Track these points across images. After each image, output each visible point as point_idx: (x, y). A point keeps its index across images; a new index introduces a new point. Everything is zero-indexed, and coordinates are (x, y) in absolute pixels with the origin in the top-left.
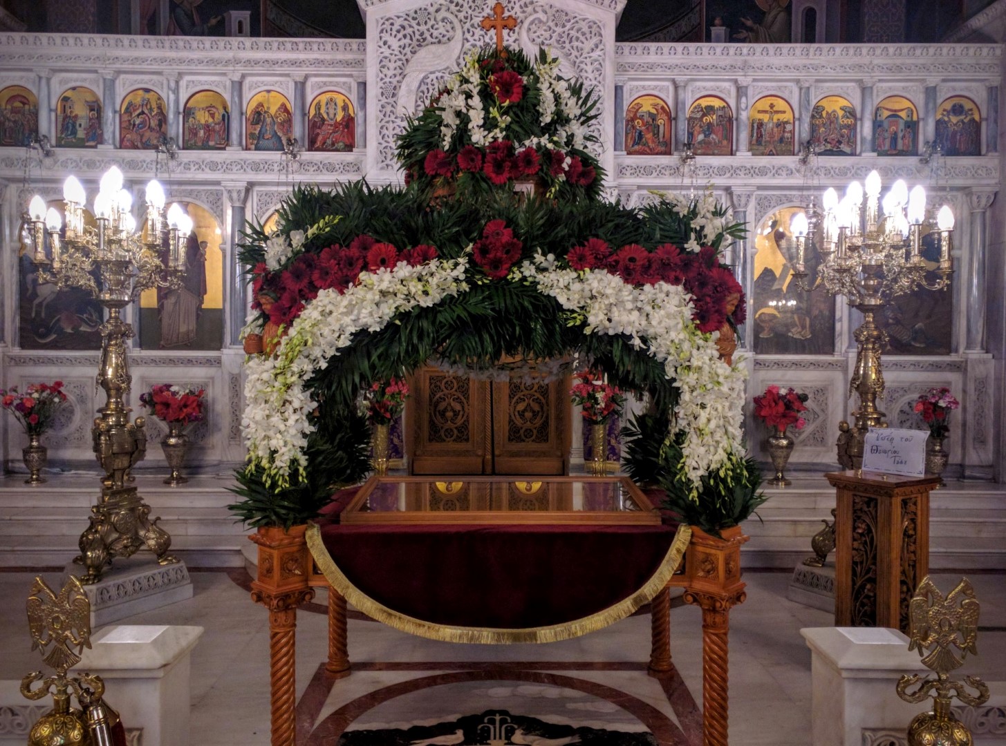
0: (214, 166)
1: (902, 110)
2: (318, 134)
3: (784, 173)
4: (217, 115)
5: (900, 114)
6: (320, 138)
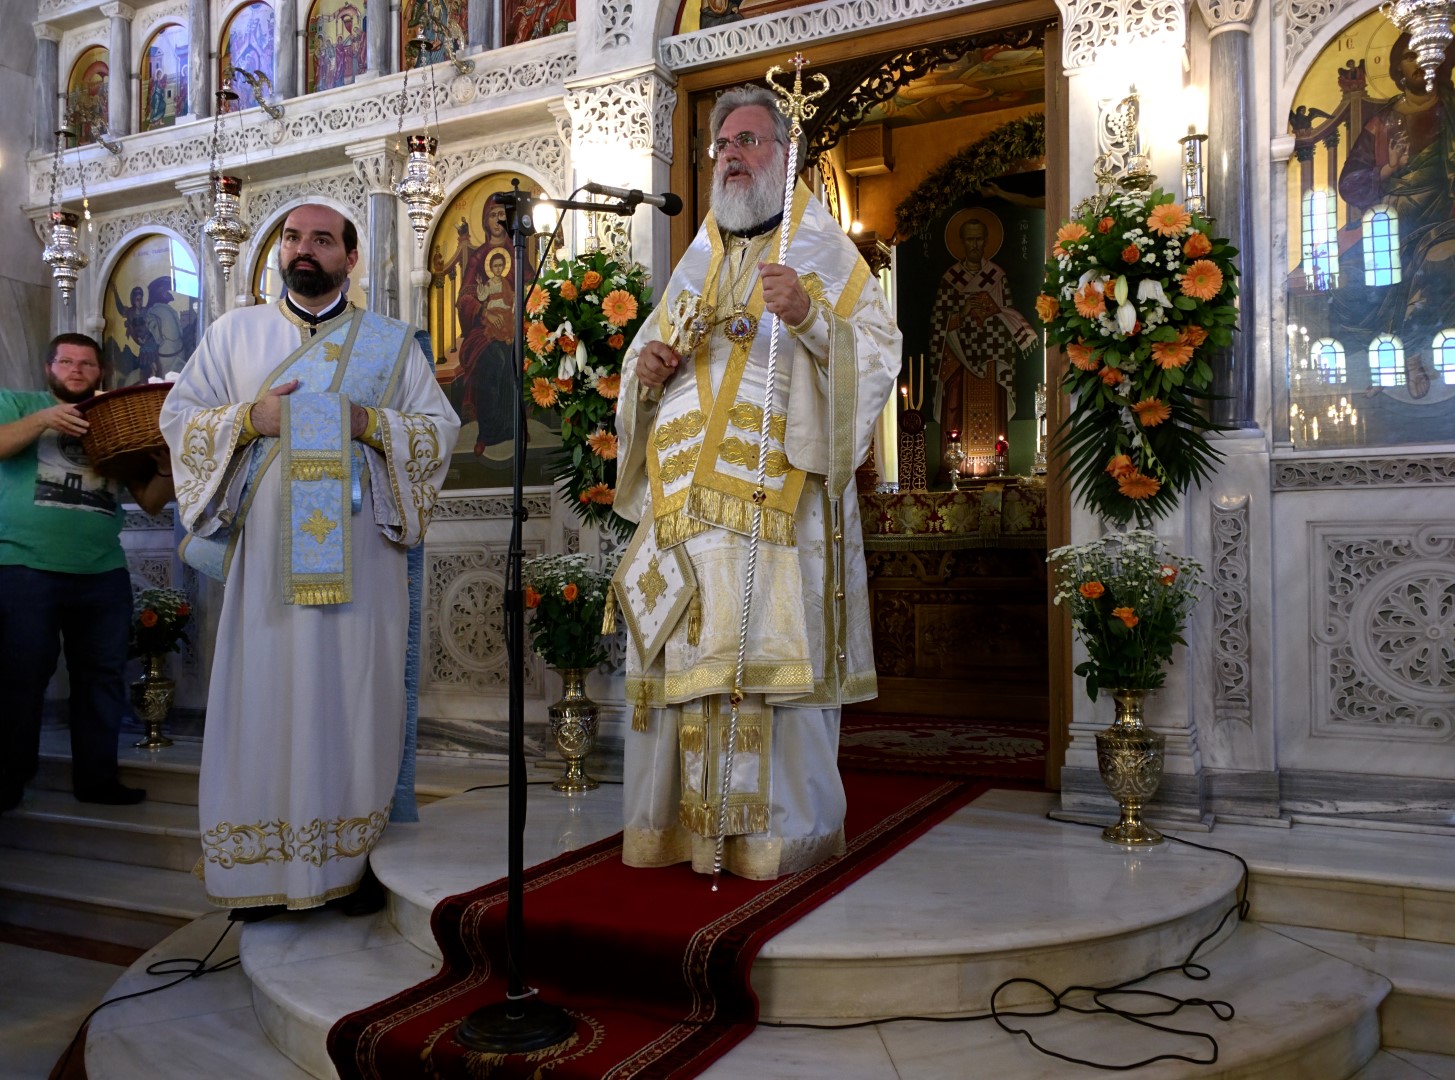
0: (335, 120)
2: (521, 15)
4: (355, 21)
6: (524, 22)
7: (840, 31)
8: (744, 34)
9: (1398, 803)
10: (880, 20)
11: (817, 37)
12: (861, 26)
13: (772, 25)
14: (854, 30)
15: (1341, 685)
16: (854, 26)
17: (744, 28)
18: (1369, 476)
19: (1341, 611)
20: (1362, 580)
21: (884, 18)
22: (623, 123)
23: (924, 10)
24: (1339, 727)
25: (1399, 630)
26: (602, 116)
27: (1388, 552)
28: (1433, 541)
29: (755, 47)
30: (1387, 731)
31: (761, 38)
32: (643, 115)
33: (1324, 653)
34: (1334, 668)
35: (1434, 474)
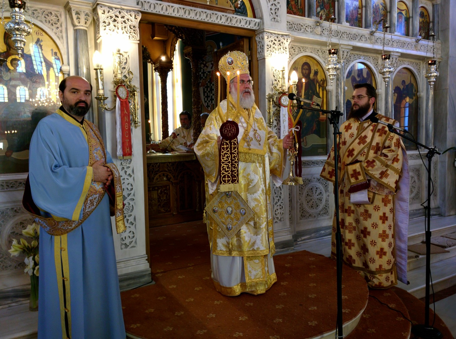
1: (403, 10)
3: (364, 39)
5: (402, 12)
7: (200, 19)
8: (168, 8)
9: (310, 235)
10: (212, 21)
11: (192, 18)
12: (206, 20)
13: (179, 9)
14: (204, 21)
15: (301, 211)
16: (204, 19)
17: (169, 6)
18: (306, 165)
19: (301, 195)
20: (304, 188)
21: (213, 21)
22: (125, 27)
23: (224, 23)
24: (301, 221)
25: (309, 198)
26: (115, 21)
27: (308, 181)
28: (314, 178)
29: (171, 14)
30: (308, 220)
31: (174, 11)
32: (134, 27)
33: (299, 204)
34: (300, 208)
35: (315, 164)
